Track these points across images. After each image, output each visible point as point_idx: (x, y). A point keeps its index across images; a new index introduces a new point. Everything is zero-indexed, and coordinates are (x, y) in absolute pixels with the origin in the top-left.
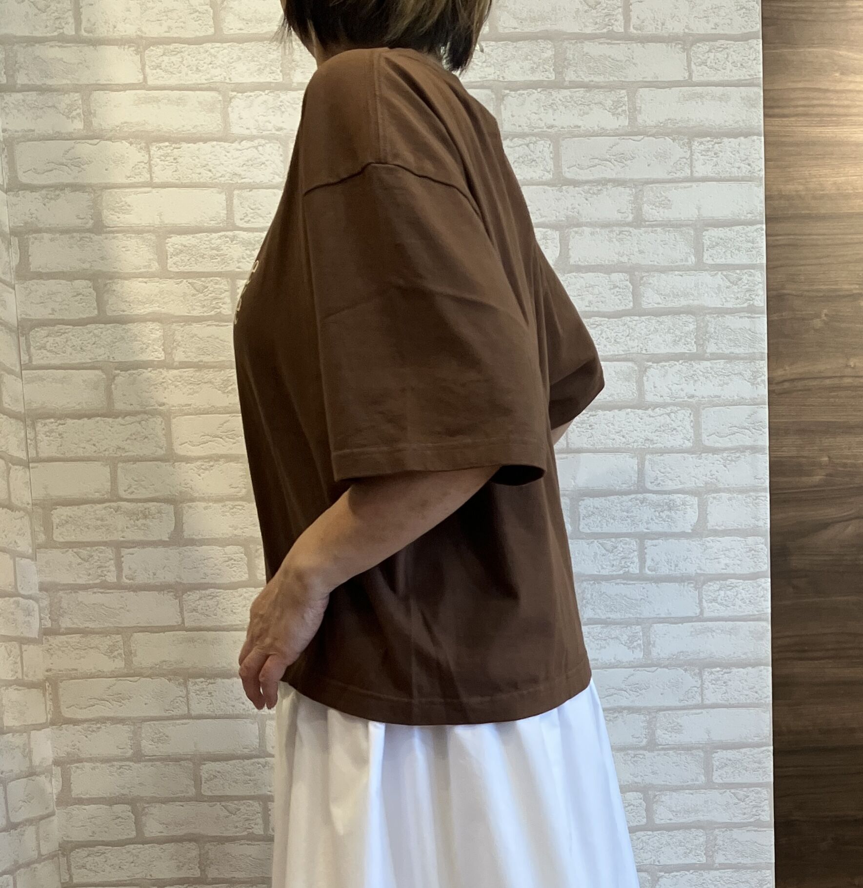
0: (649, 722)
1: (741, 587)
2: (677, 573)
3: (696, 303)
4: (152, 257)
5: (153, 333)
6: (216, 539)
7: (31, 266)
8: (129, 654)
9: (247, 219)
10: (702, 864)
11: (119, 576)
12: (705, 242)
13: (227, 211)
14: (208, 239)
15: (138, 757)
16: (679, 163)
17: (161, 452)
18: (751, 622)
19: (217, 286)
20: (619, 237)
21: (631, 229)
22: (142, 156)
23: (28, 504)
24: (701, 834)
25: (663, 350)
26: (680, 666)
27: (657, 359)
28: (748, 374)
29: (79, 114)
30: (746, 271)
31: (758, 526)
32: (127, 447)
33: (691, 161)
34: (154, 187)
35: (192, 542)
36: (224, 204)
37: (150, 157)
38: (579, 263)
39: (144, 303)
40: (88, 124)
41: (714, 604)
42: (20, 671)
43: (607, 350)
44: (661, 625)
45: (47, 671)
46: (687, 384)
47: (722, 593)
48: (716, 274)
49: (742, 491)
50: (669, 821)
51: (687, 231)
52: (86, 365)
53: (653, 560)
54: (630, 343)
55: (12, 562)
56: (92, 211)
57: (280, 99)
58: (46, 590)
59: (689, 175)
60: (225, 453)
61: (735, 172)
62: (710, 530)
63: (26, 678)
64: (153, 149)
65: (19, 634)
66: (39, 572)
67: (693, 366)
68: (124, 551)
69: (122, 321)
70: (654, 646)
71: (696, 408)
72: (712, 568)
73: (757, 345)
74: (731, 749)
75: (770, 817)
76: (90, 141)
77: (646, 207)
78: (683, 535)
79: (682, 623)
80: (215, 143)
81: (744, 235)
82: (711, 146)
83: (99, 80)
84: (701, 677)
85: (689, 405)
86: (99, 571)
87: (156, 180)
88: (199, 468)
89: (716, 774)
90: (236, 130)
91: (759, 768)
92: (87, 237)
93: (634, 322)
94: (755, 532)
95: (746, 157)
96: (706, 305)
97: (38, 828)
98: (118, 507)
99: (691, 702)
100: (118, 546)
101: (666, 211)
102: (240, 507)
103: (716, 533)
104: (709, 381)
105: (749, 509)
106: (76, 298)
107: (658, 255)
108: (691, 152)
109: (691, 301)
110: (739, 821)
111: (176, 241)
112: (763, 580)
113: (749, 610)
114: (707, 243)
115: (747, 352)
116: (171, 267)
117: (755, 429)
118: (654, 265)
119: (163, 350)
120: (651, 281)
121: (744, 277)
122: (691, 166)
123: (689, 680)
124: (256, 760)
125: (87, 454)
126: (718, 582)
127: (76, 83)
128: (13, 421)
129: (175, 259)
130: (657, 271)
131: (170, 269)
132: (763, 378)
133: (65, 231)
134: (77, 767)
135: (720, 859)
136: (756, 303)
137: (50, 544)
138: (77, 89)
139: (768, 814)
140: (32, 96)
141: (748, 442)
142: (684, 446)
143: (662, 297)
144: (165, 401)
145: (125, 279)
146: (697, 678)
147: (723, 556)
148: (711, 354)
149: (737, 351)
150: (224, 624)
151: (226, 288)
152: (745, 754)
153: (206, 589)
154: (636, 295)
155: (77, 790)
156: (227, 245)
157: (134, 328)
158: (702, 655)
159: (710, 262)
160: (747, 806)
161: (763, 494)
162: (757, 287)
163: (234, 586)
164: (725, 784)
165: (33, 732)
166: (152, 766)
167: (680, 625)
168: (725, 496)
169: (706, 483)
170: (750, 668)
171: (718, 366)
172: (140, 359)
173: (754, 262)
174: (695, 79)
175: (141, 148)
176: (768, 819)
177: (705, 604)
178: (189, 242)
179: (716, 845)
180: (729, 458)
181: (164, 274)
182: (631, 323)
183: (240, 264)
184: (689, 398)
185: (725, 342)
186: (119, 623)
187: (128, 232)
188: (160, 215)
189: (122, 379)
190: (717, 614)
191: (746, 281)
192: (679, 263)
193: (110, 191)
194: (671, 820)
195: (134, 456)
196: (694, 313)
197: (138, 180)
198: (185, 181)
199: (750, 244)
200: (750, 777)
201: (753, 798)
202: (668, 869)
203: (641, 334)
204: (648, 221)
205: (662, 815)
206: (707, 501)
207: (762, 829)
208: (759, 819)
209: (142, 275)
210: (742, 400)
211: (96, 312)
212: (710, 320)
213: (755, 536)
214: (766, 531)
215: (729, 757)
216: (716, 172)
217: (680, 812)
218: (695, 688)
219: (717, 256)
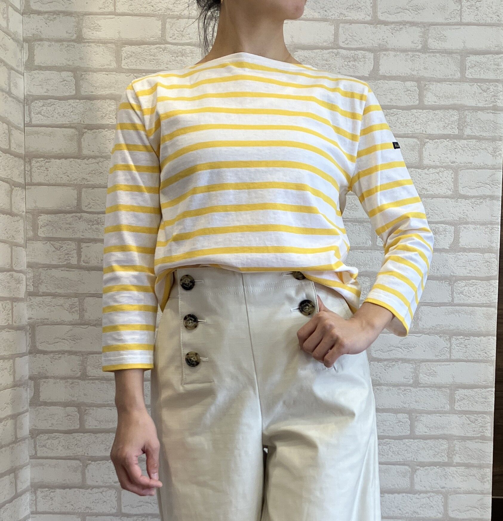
0: (415, 369)
1: (479, 285)
2: (438, 274)
3: (459, 103)
4: (112, 59)
5: (110, 107)
7: (35, 62)
8: (82, 311)
9: (174, 37)
10: (445, 462)
11: (79, 260)
12: (467, 64)
13: (162, 32)
14: (149, 49)
15: (84, 377)
16: (453, 13)
18: (485, 308)
20: (412, 58)
21: (420, 54)
23: (23, 212)
24: (445, 443)
25: (436, 132)
26: (437, 334)
27: (432, 137)
28: (490, 149)
30: (492, 83)
31: (492, 247)
32: (89, 178)
33: (461, 12)
34: (116, 15)
36: (160, 27)
38: (386, 74)
39: (106, 88)
41: (461, 295)
42: (11, 319)
43: (401, 130)
45: (29, 319)
46: (451, 154)
47: (466, 288)
48: (473, 85)
49: (483, 224)
50: (424, 434)
51: (456, 56)
52: (66, 125)
54: (416, 127)
55: (10, 249)
56: (76, 29)
58: (31, 267)
59: (459, 21)
61: (489, 20)
62: (461, 248)
63: (14, 324)
65: (11, 295)
66: (27, 255)
67: (455, 143)
68: (84, 245)
69: (90, 98)
70: (421, 320)
71: (456, 169)
72: (461, 272)
73: (497, 131)
74: (467, 388)
75: (491, 435)
77: (430, 40)
78: (444, 250)
79: (440, 307)
81: (492, 61)
82: (474, 3)
84: (450, 342)
85: (451, 168)
86: (66, 256)
87: (117, 11)
89: (457, 404)
91: (485, 402)
92: (71, 45)
93: (419, 113)
94: (490, 250)
95: (495, 11)
96: (466, 104)
97: (16, 421)
98: (81, 216)
99: (443, 358)
100: (80, 241)
101: (443, 43)
103: (465, 250)
104: (465, 153)
105: (487, 235)
106: (62, 83)
107: (436, 71)
108: (461, 6)
109: (457, 102)
110: (471, 436)
111: (127, 49)
112: (493, 281)
113: (484, 300)
114: (468, 64)
115: (491, 135)
116: (124, 65)
117: (493, 184)
118: (434, 78)
120: (431, 88)
121: (491, 87)
122: (461, 15)
123: (442, 343)
125: (63, 182)
126: (464, 281)
128: (16, 159)
129: (127, 60)
130: (435, 81)
131: (123, 67)
132: (500, 152)
133: (59, 41)
134: (45, 382)
135: (457, 459)
136: (497, 104)
137: (36, 238)
139: (490, 432)
141: (488, 193)
142: (447, 193)
143: (438, 98)
145: (95, 72)
146: (448, 342)
147: (469, 265)
148: (467, 135)
149: (484, 134)
152: (476, 392)
154: (421, 96)
155: (43, 397)
156: (161, 53)
157: (98, 103)
158: (451, 328)
159: (470, 77)
160: (476, 426)
161: (496, 226)
162: (499, 94)
164: (462, 411)
165: (17, 359)
166: (92, 383)
167: (438, 307)
168: (471, 226)
169: (460, 218)
170: (482, 337)
171: (472, 144)
172: (101, 123)
173: (499, 78)
177: (455, 294)
179: (455, 450)
180: (476, 203)
181: (119, 70)
182: (417, 114)
183: (168, 66)
184: (452, 163)
185: (477, 128)
186: (77, 291)
187: (98, 42)
188: (119, 33)
189: (88, 135)
190: (463, 302)
191: (492, 90)
192: (450, 77)
193: (88, 16)
194: (426, 432)
195: (93, 185)
196: (457, 109)
197: (107, 10)
198: (136, 12)
199: (496, 66)
200: (479, 408)
201: (480, 421)
202: (422, 465)
203: (423, 121)
204: (431, 49)
205: (421, 429)
206: (460, 229)
207: (485, 442)
208: (484, 435)
209: (105, 70)
210: (486, 166)
211: (74, 92)
212: (468, 113)
213: (490, 253)
214: (498, 250)
215: (466, 394)
216: (477, 20)
217: (432, 428)
218: (446, 349)
219: (474, 74)
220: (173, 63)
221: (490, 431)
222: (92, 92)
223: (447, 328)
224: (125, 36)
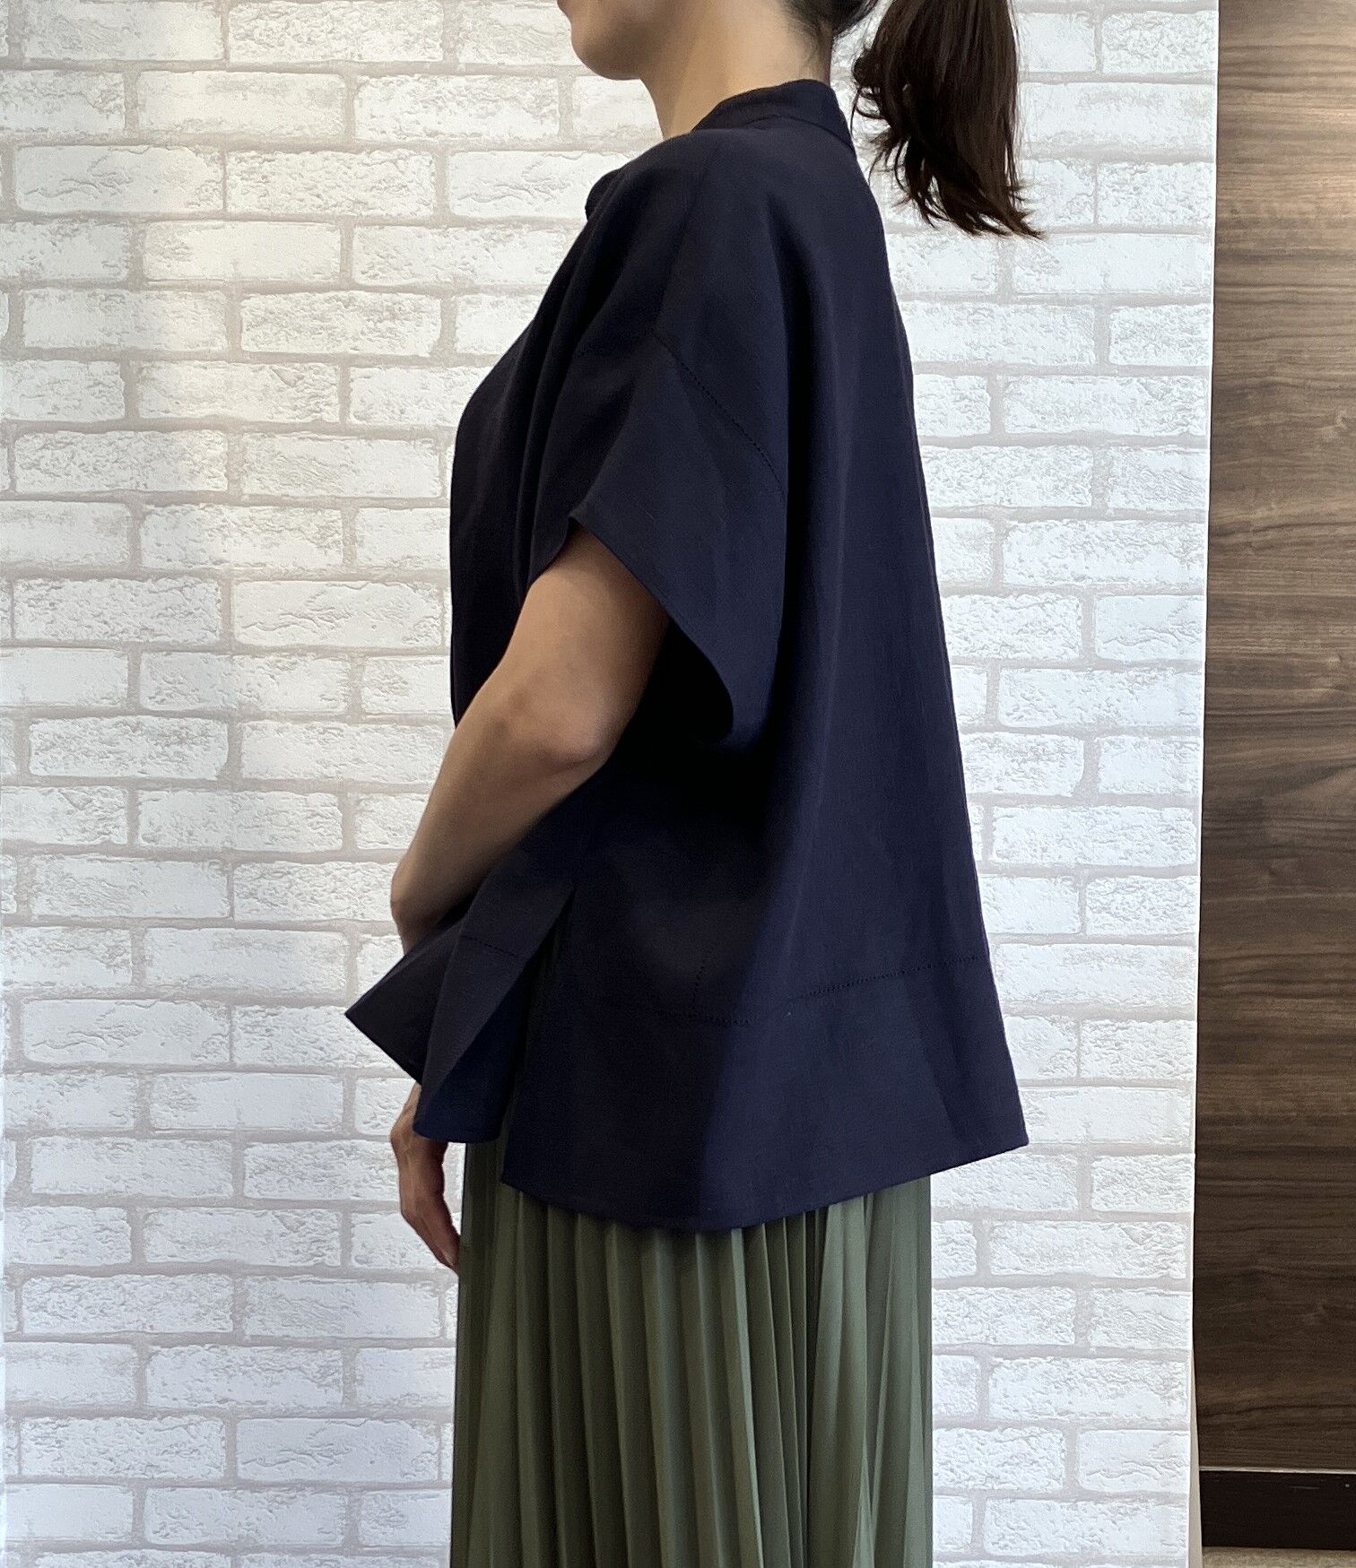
1: (1151, 889)
2: (1045, 863)
3: (1095, 427)
4: (216, 328)
5: (214, 446)
6: (294, 781)
7: (26, 339)
8: (141, 961)
9: (372, 273)
10: (1067, 1347)
11: (133, 835)
12: (1112, 328)
13: (342, 259)
14: (309, 302)
15: (145, 1129)
16: (1074, 201)
17: (213, 638)
18: (1165, 948)
19: (316, 377)
20: (972, 318)
21: (992, 306)
22: (212, 172)
24: (1068, 1295)
25: (1036, 502)
26: (1044, 1014)
27: (1025, 515)
28: (1174, 544)
29: (118, 107)
30: (1179, 377)
31: (1183, 792)
32: (157, 627)
33: (1096, 199)
34: (228, 220)
35: (255, 785)
36: (338, 247)
37: (225, 173)
39: (201, 400)
40: (131, 120)
41: (1104, 914)
43: (945, 498)
44: (1016, 945)
45: (5, 984)
46: (1075, 557)
47: (1119, 897)
48: (1128, 382)
49: (1158, 733)
50: (1013, 1272)
52: (101, 495)
53: (1006, 840)
54: (985, 489)
56: (128, 254)
57: (438, 88)
58: (14, 853)
59: (1092, 221)
60: (317, 643)
61: (1166, 219)
62: (1101, 795)
64: (232, 160)
67: (1084, 530)
68: (144, 796)
69: (165, 427)
71: (1087, 596)
72: (1102, 856)
73: (1192, 499)
74: (1125, 1154)
75: (1187, 1271)
76: (132, 148)
77: (1018, 272)
78: (1058, 800)
79: (1051, 944)
80: (330, 153)
81: (1177, 321)
82: (1128, 176)
83: (153, 55)
84: (1078, 1034)
85: (1076, 592)
86: (101, 825)
87: (232, 209)
88: (273, 665)
89: (1097, 1196)
90: (364, 134)
91: (1170, 1188)
92: (115, 295)
93: (993, 456)
95: (1186, 195)
96: (1111, 431)
98: (138, 724)
99: (1058, 1074)
100: (134, 786)
101: (1051, 277)
102: (335, 731)
103: (1112, 799)
104: (1109, 555)
105: (1168, 763)
106: (92, 390)
107: (1035, 349)
108: (1097, 184)
109: (1087, 425)
110: (1133, 1277)
111: (257, 303)
112: (1188, 879)
113: (1161, 927)
114: (1116, 330)
115: (1174, 508)
116: (246, 345)
117: (1183, 633)
118: (1029, 365)
119: (226, 475)
120: (1022, 391)
121: (1175, 388)
122: (1095, 209)
123: (1057, 1037)
124: (336, 1143)
125: (93, 637)
126: (1112, 880)
127: (119, 58)
129: (254, 332)
130: (1032, 374)
131: (244, 348)
132: (1199, 551)
133: (86, 285)
134: (44, 1144)
135: (1098, 1339)
136: (1192, 430)
137: (25, 779)
138: (117, 67)
139: (1183, 1269)
140: (47, 76)
141: (1172, 654)
142: (1065, 657)
143: (1039, 417)
144: (224, 556)
145: (173, 361)
146: (1072, 1036)
147: (1122, 837)
148: (1115, 510)
149: (1158, 506)
150: (298, 918)
151: (333, 380)
152: (1147, 1164)
153: (272, 861)
154: (996, 412)
155: (40, 1183)
156: (338, 311)
157: (182, 439)
158: (1081, 998)
159: (1120, 361)
160: (1147, 1252)
161: (1192, 739)
162: (1196, 404)
163: (317, 858)
164: (1112, 1212)
166: (165, 1146)
167: (1047, 946)
168: (1129, 739)
169: (1099, 719)
170: (1160, 1022)
171: (1126, 530)
172: (189, 489)
173: (1193, 364)
174: (1107, 70)
175: (213, 160)
176: (1184, 1276)
177: (1089, 914)
178: (278, 305)
179: (1093, 1315)
180: (1139, 679)
181: (235, 356)
182: (984, 457)
183: (357, 343)
184: (1077, 580)
185: (1140, 491)
186: (128, 911)
187: (182, 288)
188: (235, 263)
189: (157, 522)
190: (1110, 932)
191: (1178, 395)
192: (1069, 362)
193: (159, 224)
194: (1017, 1269)
195: (168, 643)
196: (1089, 444)
197: (204, 207)
198: (278, 211)
199: (1187, 335)
200: (1154, 1204)
201: (1158, 1239)
202: (1010, 1352)
203: (1001, 474)
204: (1021, 294)
205: (1005, 1261)
206: (1099, 747)
207: (1172, 1293)
208: (1168, 1275)
209: (201, 357)
210: (1163, 586)
211: (122, 412)
212: (1116, 455)
213: (1177, 806)
214: (1195, 799)
215: (1120, 1169)
216: (1137, 217)
217: (1033, 1256)
218: (1066, 1052)
219: (1131, 353)
220: (371, 336)
221: (1183, 1266)
222: (167, 412)
223: (1070, 1000)
224: (249, 271)
